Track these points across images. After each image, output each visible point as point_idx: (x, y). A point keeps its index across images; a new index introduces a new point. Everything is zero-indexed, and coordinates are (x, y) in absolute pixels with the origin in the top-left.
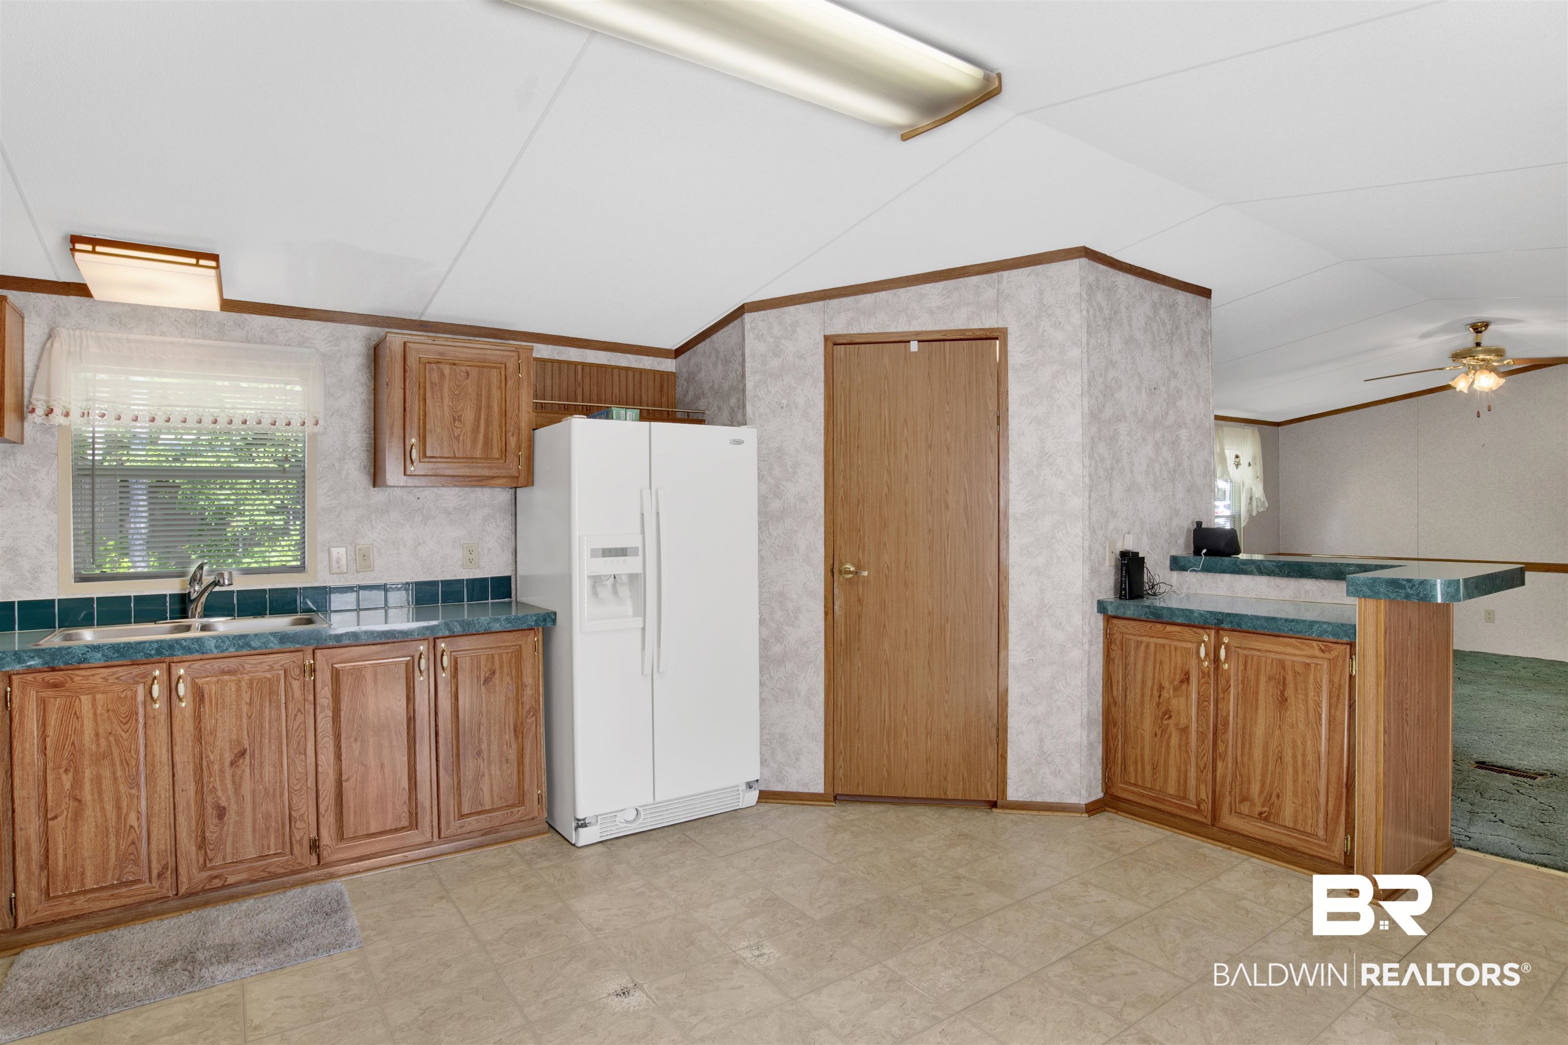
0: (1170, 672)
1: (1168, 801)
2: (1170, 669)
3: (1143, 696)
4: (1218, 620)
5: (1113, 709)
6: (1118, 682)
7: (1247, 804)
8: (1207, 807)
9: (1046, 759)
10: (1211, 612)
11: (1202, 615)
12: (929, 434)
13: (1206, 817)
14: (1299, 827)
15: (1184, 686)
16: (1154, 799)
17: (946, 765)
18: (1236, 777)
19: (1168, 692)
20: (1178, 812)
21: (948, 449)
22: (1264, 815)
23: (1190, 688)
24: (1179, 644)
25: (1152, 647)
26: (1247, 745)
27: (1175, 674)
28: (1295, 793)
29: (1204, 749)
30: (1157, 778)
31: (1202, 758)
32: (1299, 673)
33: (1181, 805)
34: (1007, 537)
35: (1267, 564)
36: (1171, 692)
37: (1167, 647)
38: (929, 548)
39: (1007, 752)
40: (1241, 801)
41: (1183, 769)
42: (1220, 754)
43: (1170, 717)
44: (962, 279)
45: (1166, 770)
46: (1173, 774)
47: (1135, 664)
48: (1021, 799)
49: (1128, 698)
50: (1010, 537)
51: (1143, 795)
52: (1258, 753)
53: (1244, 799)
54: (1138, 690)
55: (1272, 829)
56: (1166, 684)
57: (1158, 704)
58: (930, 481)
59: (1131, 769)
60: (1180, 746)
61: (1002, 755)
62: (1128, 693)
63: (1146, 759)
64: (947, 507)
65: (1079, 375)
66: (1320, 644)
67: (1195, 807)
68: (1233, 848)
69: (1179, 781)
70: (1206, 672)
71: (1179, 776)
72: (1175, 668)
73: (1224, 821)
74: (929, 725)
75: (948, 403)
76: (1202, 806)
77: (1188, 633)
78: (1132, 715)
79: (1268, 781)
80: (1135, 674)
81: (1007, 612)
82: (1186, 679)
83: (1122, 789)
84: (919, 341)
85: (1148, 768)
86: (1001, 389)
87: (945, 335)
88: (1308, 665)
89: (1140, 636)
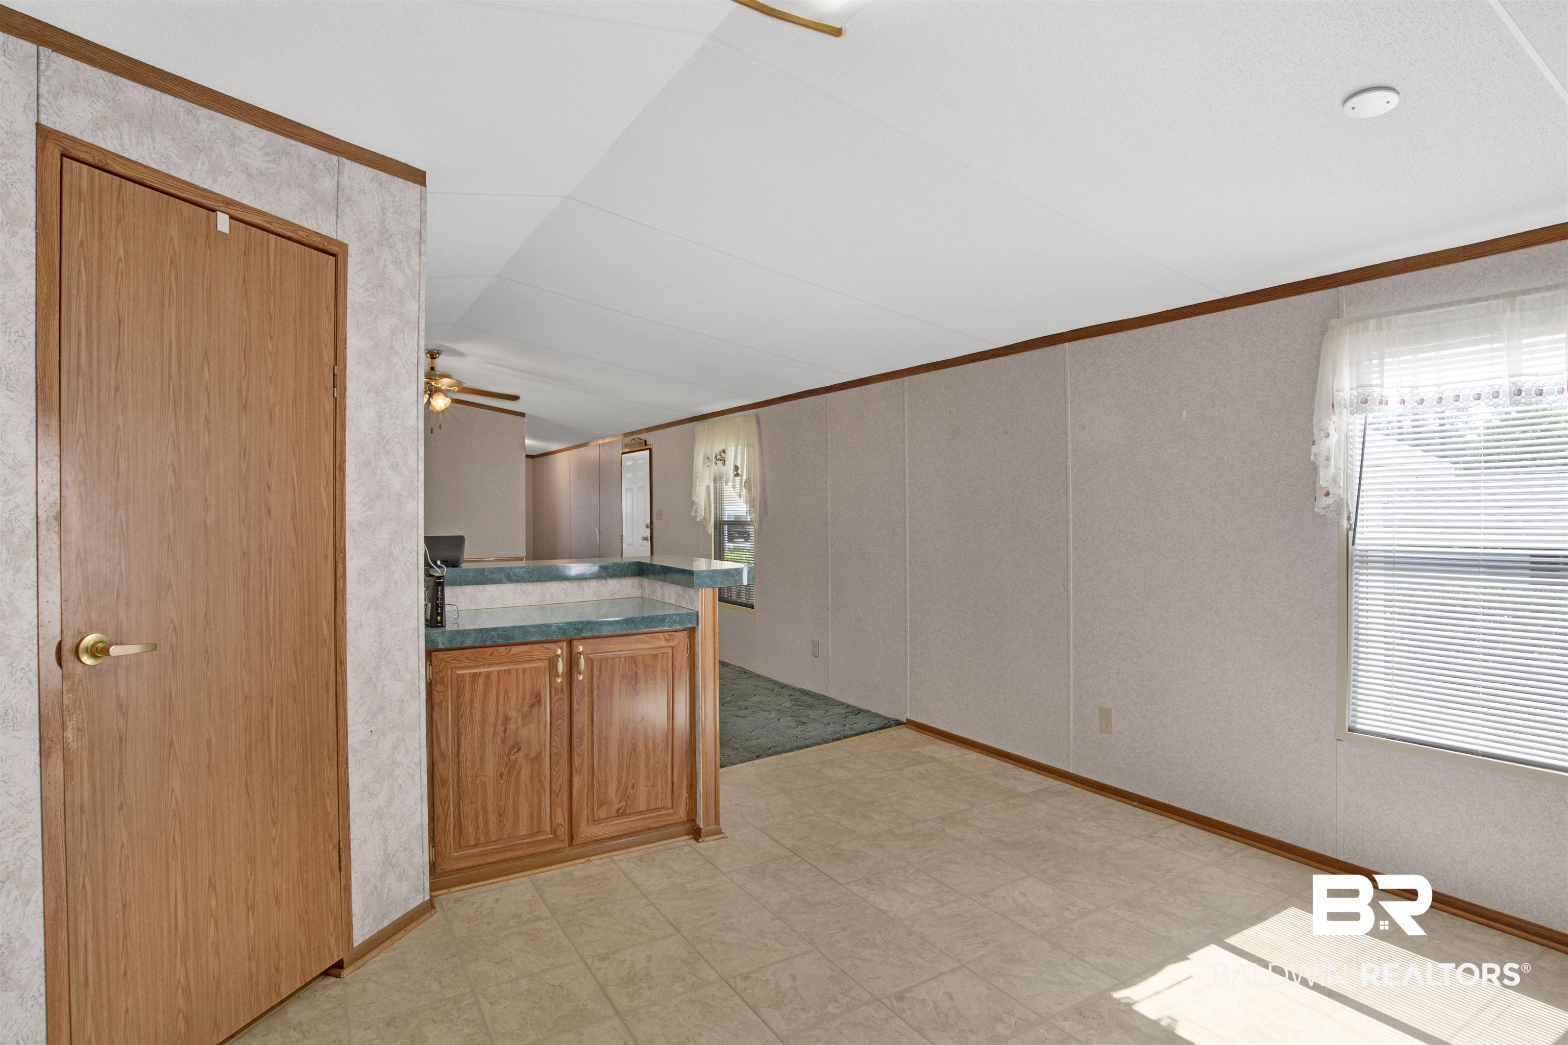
0: (517, 699)
1: (519, 844)
2: (517, 696)
3: (483, 736)
4: (577, 630)
5: (440, 766)
6: (447, 730)
7: (605, 807)
8: (563, 832)
9: (391, 864)
10: (570, 623)
11: (560, 628)
12: (244, 385)
13: (563, 841)
14: (652, 806)
15: (535, 710)
16: (500, 851)
17: (277, 945)
18: (593, 785)
19: (516, 722)
20: (532, 850)
21: (271, 415)
22: (621, 811)
23: (542, 710)
24: (527, 666)
25: (494, 677)
26: (603, 749)
27: (523, 699)
28: (647, 778)
29: (558, 770)
30: (505, 825)
31: (557, 780)
32: (649, 666)
33: (534, 842)
34: (344, 558)
35: (516, 570)
36: (520, 721)
37: (514, 673)
38: (244, 585)
39: (350, 878)
40: (599, 808)
41: (536, 801)
42: (576, 769)
43: (519, 750)
44: (293, 142)
45: (516, 811)
46: (524, 812)
47: (471, 702)
48: (367, 937)
49: (463, 744)
50: (348, 557)
51: (485, 853)
52: (613, 754)
53: (601, 804)
54: (477, 732)
55: (629, 820)
56: (513, 714)
57: (503, 740)
58: (244, 466)
59: (470, 829)
60: (532, 778)
61: (345, 885)
62: (462, 739)
63: (490, 808)
64: (269, 512)
65: (416, 339)
66: (665, 634)
67: (551, 836)
68: (591, 858)
69: (532, 817)
70: (559, 687)
71: (532, 812)
72: (524, 693)
73: (583, 836)
74: (251, 892)
75: (271, 338)
76: (559, 832)
77: (539, 651)
78: (469, 763)
79: (624, 775)
80: (471, 714)
81: (345, 670)
82: (537, 701)
83: (457, 859)
84: (231, 217)
85: (492, 818)
86: (339, 335)
87: (269, 223)
88: (656, 656)
89: (476, 667)
